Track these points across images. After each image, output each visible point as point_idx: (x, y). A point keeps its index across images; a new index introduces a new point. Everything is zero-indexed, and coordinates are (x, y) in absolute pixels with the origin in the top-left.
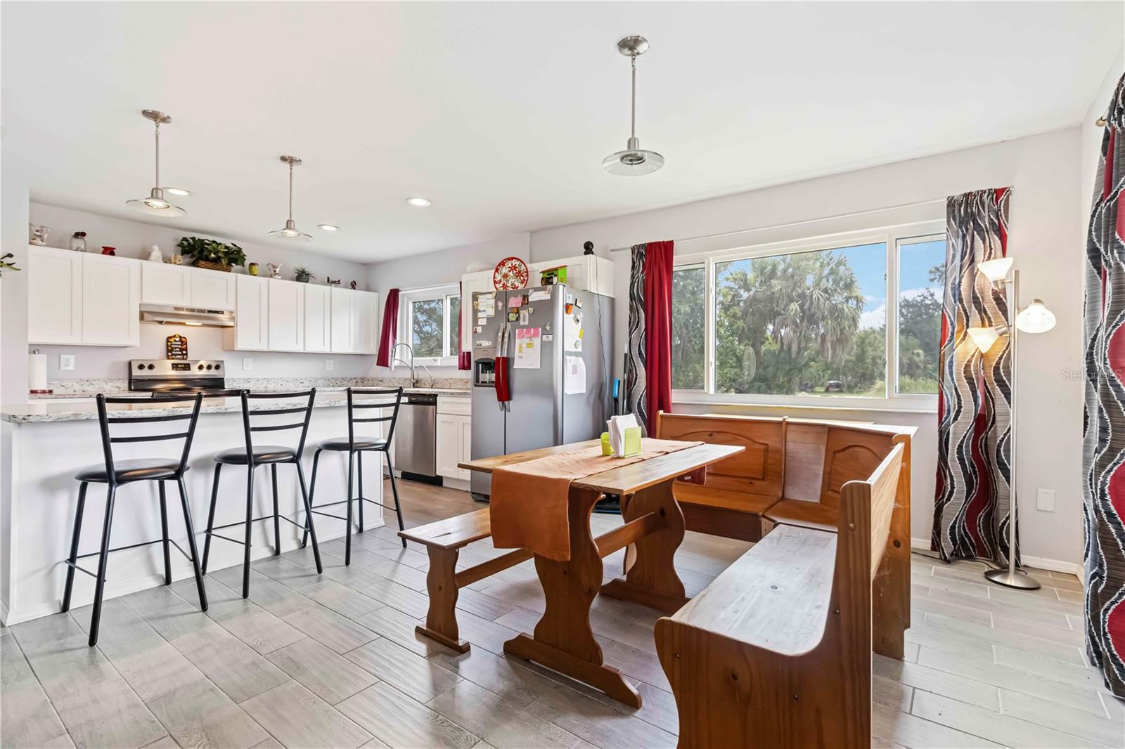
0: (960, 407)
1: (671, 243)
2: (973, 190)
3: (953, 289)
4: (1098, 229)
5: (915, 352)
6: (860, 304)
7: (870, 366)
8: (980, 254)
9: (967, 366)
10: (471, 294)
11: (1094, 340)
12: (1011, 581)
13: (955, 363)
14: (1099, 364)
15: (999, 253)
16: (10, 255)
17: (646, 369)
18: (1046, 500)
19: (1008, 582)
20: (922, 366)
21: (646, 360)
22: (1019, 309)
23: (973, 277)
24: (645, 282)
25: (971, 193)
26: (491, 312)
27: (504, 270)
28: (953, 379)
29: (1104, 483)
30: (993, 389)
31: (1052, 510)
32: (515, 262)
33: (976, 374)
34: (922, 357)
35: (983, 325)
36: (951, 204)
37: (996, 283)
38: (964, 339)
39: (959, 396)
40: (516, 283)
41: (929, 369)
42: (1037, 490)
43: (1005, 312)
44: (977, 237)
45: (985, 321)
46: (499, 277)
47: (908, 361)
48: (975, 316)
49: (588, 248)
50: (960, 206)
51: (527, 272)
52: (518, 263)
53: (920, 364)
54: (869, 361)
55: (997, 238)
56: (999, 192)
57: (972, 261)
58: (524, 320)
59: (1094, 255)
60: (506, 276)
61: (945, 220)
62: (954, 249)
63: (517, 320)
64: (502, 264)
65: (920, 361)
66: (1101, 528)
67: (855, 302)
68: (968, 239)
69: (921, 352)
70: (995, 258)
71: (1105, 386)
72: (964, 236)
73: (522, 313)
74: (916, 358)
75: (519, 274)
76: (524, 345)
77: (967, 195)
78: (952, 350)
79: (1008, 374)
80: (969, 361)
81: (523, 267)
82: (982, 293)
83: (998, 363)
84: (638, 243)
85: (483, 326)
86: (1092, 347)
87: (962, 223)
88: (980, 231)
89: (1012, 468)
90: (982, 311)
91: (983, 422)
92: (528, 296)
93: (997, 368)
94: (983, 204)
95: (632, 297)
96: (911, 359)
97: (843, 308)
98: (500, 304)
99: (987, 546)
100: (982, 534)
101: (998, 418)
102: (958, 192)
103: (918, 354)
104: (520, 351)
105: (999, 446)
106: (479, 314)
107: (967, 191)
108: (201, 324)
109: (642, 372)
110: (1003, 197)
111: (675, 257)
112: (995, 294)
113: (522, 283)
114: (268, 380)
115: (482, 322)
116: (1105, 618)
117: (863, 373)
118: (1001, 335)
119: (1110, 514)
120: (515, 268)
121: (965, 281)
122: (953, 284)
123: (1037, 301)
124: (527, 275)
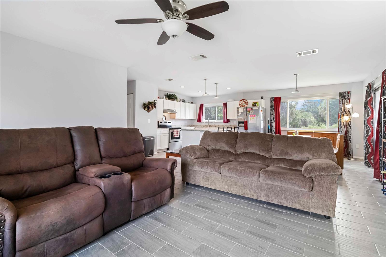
0: (342, 130)
1: (280, 97)
2: (344, 91)
3: (341, 109)
4: (365, 104)
5: (311, 117)
6: (297, 103)
7: (297, 122)
8: (346, 103)
9: (344, 123)
10: (236, 107)
11: (365, 119)
12: (352, 159)
13: (341, 122)
14: (366, 123)
15: (349, 103)
16: (156, 101)
17: (275, 123)
18: (357, 146)
19: (351, 159)
20: (313, 122)
21: (275, 121)
22: (353, 113)
23: (344, 107)
24: (274, 105)
25: (344, 92)
26: (243, 111)
27: (242, 102)
28: (341, 125)
29: (366, 139)
30: (348, 127)
31: (358, 148)
32: (244, 100)
33: (345, 124)
34: (313, 119)
35: (346, 116)
36: (340, 94)
37: (349, 109)
38: (343, 118)
39: (342, 128)
40: (245, 105)
41: (316, 123)
42: (356, 145)
43: (350, 113)
44: (345, 100)
45: (347, 115)
46: (240, 103)
47: (309, 121)
48: (345, 114)
49: (262, 98)
50: (342, 94)
51: (247, 102)
52: (245, 101)
53: (313, 121)
54: (297, 120)
55: (349, 100)
56: (349, 92)
57: (344, 104)
58: (251, 113)
59: (365, 107)
60: (242, 103)
61: (339, 96)
62: (341, 102)
63: (249, 113)
64: (241, 100)
65: (313, 120)
66: (366, 145)
67: (295, 102)
68: (343, 100)
69: (313, 117)
70: (348, 104)
71: (366, 126)
72: (342, 100)
73: (251, 112)
74: (311, 119)
75: (245, 103)
76: (252, 118)
77: (343, 92)
78: (341, 120)
79: (351, 124)
80: (344, 122)
81: (246, 102)
82: (346, 110)
83: (349, 122)
84: (272, 97)
85: (240, 114)
86: (365, 120)
87: (342, 97)
88: (346, 99)
89: (352, 141)
90: (346, 113)
91: (346, 133)
92: (252, 108)
93: (349, 123)
94: (346, 94)
95: (271, 108)
96: (310, 120)
97: (292, 105)
98: (245, 110)
99: (347, 155)
100: (346, 153)
101: (349, 132)
102: (341, 91)
103: (312, 118)
104: (251, 119)
105: (349, 137)
106: (239, 112)
107: (343, 91)
108: (170, 113)
109: (274, 124)
110: (349, 93)
111: (281, 100)
112: (348, 110)
113: (246, 105)
114: (177, 125)
115: (240, 113)
116: (366, 157)
117: (294, 124)
118: (350, 117)
119: (367, 143)
120: (244, 101)
121: (343, 108)
122: (341, 108)
123: (356, 112)
124: (248, 103)
